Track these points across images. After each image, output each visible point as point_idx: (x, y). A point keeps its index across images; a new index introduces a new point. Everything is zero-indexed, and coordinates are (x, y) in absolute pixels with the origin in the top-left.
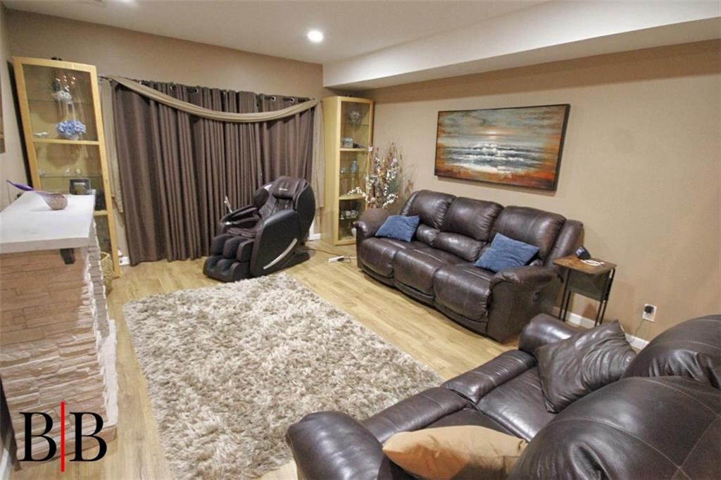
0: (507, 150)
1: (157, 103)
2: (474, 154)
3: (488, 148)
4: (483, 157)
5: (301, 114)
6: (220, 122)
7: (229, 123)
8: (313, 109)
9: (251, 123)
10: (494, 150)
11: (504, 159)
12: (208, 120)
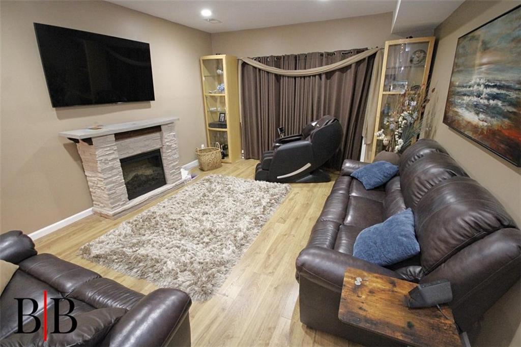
0: (491, 87)
2: (468, 95)
3: (477, 85)
4: (473, 99)
5: (358, 63)
10: (482, 89)
11: (486, 102)
12: (286, 76)
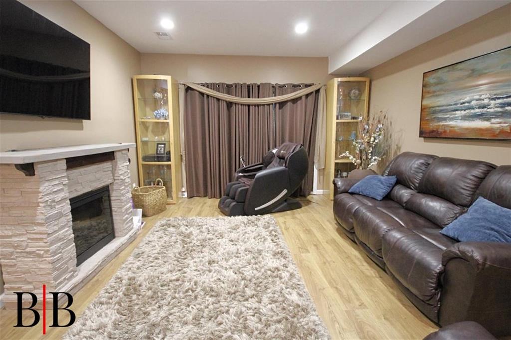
0: (502, 98)
1: (208, 96)
2: (461, 110)
3: (477, 100)
4: (472, 111)
5: (307, 96)
6: (245, 105)
7: (252, 105)
8: (318, 91)
9: (267, 105)
10: (486, 101)
11: (499, 109)
12: (238, 104)
